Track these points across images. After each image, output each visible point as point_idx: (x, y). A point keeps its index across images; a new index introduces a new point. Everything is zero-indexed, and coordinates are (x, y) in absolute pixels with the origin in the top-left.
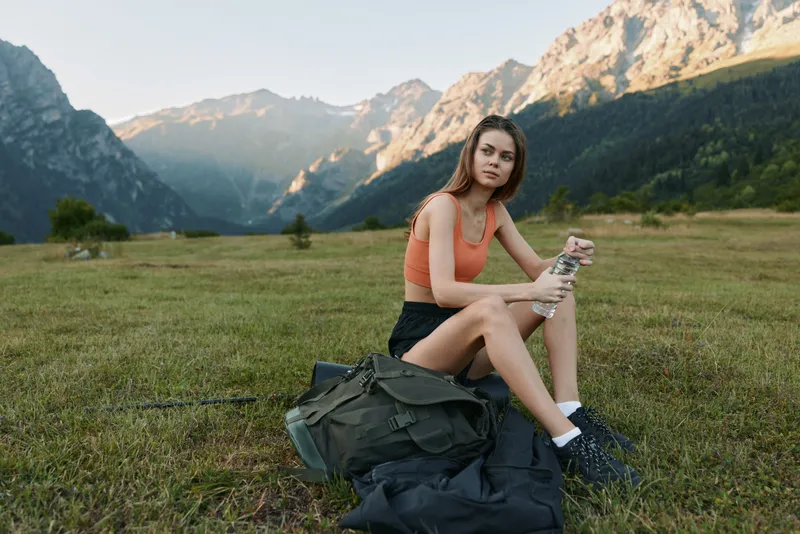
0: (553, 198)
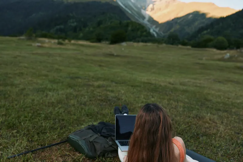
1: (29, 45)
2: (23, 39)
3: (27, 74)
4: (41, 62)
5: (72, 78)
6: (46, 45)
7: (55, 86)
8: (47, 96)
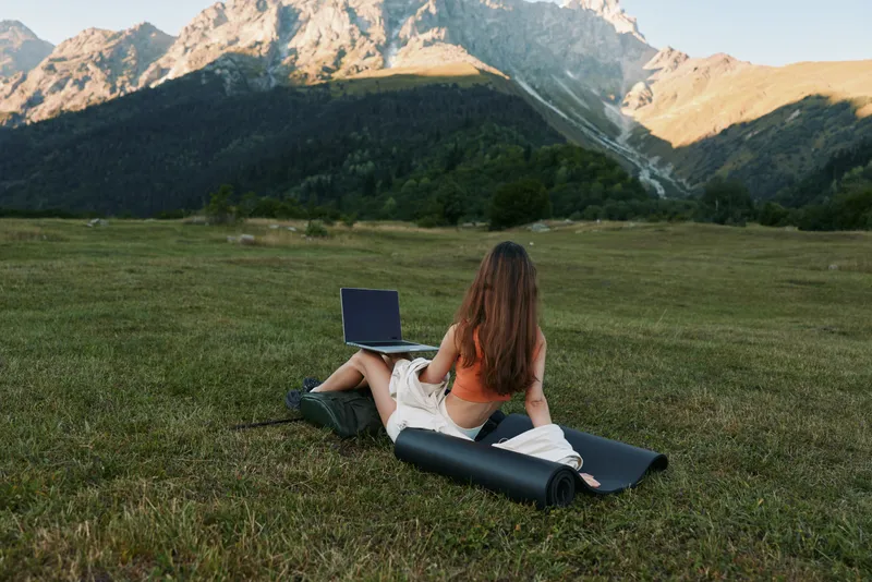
0: (215, 198)
1: (217, 241)
2: (198, 223)
3: (212, 311)
4: (251, 284)
6: (271, 239)
7: (285, 333)
8: (262, 352)
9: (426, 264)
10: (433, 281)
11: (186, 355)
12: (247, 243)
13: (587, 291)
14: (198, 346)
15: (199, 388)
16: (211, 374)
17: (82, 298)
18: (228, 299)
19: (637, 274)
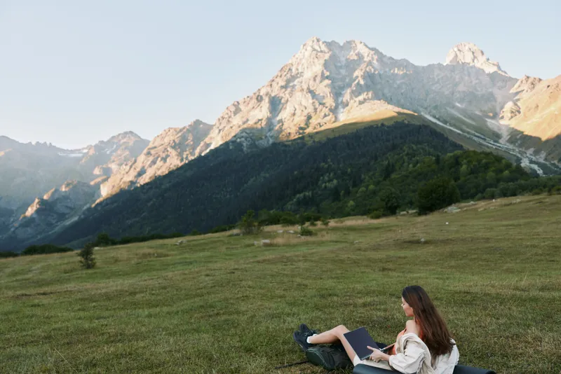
1: (249, 246)
3: (254, 298)
4: (272, 276)
5: (323, 296)
6: (279, 241)
7: (295, 310)
8: (284, 323)
9: (376, 248)
10: (381, 261)
11: (248, 329)
12: (266, 245)
13: (485, 256)
14: (252, 322)
15: (257, 347)
16: (261, 339)
17: (188, 297)
18: (261, 288)
19: (521, 239)
